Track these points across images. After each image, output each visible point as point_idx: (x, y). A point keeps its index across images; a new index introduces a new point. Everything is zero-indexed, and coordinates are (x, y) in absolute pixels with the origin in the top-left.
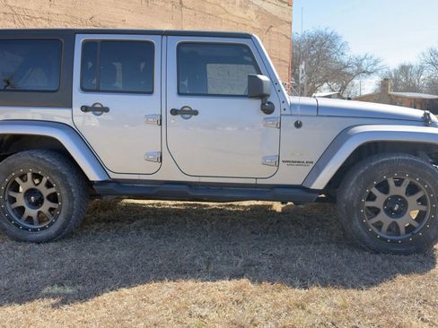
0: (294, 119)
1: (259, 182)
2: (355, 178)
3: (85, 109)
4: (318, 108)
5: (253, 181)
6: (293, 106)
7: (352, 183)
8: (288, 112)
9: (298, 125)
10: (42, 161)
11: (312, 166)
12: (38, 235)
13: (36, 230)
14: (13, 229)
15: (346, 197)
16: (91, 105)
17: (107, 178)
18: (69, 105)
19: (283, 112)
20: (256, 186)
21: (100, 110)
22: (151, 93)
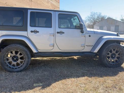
0: (89, 35)
1: (80, 51)
2: (105, 49)
3: (32, 32)
4: (94, 32)
5: (78, 51)
6: (88, 31)
7: (104, 51)
8: (87, 33)
9: (90, 36)
10: (19, 47)
11: (93, 46)
12: (17, 70)
13: (16, 68)
14: (9, 69)
15: (103, 54)
16: (33, 31)
17: (38, 52)
18: (26, 30)
19: (86, 33)
20: (79, 52)
21: (36, 32)
22: (51, 27)
